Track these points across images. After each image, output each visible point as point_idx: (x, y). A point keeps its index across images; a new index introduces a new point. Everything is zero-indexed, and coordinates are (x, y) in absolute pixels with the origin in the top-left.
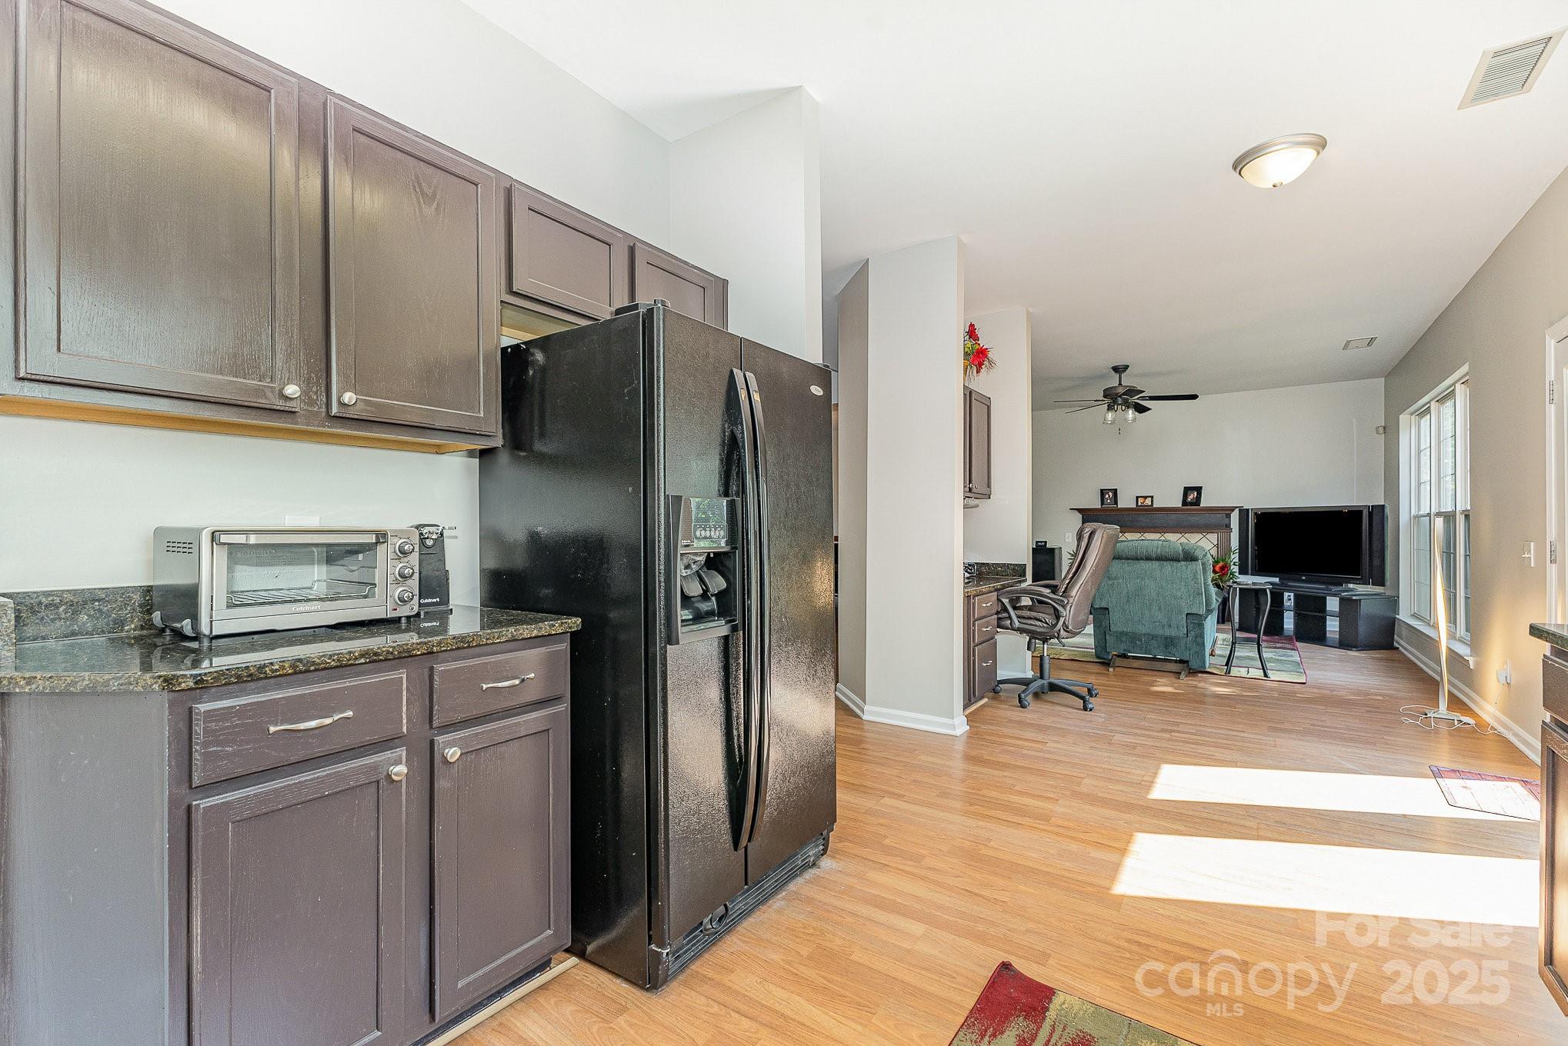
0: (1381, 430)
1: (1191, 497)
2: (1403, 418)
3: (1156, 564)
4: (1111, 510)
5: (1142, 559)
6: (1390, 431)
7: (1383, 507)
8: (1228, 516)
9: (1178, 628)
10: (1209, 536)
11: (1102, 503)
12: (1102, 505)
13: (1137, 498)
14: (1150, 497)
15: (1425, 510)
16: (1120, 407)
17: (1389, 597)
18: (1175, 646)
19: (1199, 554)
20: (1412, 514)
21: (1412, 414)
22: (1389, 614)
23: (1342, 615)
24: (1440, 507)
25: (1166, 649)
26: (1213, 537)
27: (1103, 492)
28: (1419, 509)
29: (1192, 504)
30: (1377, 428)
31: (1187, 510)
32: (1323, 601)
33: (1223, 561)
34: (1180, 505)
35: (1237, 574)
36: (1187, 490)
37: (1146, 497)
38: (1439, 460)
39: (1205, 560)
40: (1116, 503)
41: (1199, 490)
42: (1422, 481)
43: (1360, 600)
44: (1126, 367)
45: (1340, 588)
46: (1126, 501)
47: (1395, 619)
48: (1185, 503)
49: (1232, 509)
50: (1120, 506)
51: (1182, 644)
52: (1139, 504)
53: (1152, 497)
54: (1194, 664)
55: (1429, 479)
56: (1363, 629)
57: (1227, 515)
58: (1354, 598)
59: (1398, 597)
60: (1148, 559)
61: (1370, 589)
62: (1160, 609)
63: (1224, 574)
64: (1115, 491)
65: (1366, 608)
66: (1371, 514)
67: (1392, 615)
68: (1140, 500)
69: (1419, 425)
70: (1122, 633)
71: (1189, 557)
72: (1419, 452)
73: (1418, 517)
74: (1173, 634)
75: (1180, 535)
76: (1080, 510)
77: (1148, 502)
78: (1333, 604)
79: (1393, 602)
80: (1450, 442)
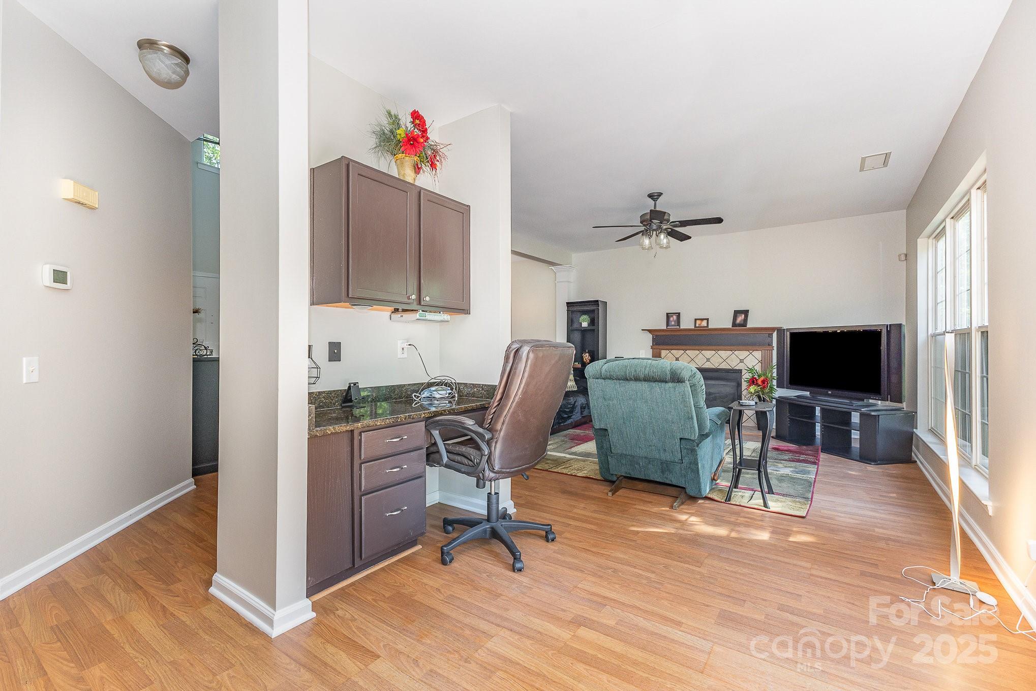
0: (903, 257)
1: (740, 318)
2: (921, 242)
3: (645, 386)
4: (675, 330)
5: (631, 380)
6: (909, 257)
7: (900, 326)
8: (770, 336)
9: (673, 452)
10: (755, 353)
11: (668, 325)
12: (667, 327)
13: (696, 320)
14: (705, 319)
15: (941, 329)
16: (655, 233)
17: (907, 413)
18: (670, 472)
19: (686, 375)
20: (929, 334)
21: (929, 237)
22: (906, 428)
23: (861, 429)
24: (955, 325)
25: (663, 474)
26: (758, 354)
27: (668, 316)
28: (936, 329)
29: (740, 325)
30: (900, 256)
31: (735, 330)
32: (848, 415)
33: (764, 375)
34: (730, 326)
35: (775, 387)
36: (737, 313)
37: (702, 320)
38: (955, 277)
39: (695, 381)
40: (679, 325)
41: (746, 313)
42: (938, 302)
43: (879, 416)
44: (660, 194)
45: (860, 403)
46: (687, 323)
47: (912, 433)
48: (734, 324)
49: (773, 329)
50: (682, 327)
51: (677, 468)
52: (697, 325)
53: (708, 319)
54: (691, 491)
55: (944, 299)
56: (882, 444)
57: (769, 334)
58: (873, 413)
59: (917, 413)
60: (637, 379)
61: (889, 404)
62: (654, 432)
63: (764, 387)
64: (678, 315)
65: (885, 423)
66: (888, 332)
67: (909, 429)
68: (698, 322)
69: (936, 248)
70: (621, 455)
71: (676, 378)
72: (936, 273)
73: (935, 336)
74: (668, 458)
75: (730, 353)
76: (650, 331)
77: (704, 323)
78: (855, 418)
79: (911, 418)
80: (965, 257)
